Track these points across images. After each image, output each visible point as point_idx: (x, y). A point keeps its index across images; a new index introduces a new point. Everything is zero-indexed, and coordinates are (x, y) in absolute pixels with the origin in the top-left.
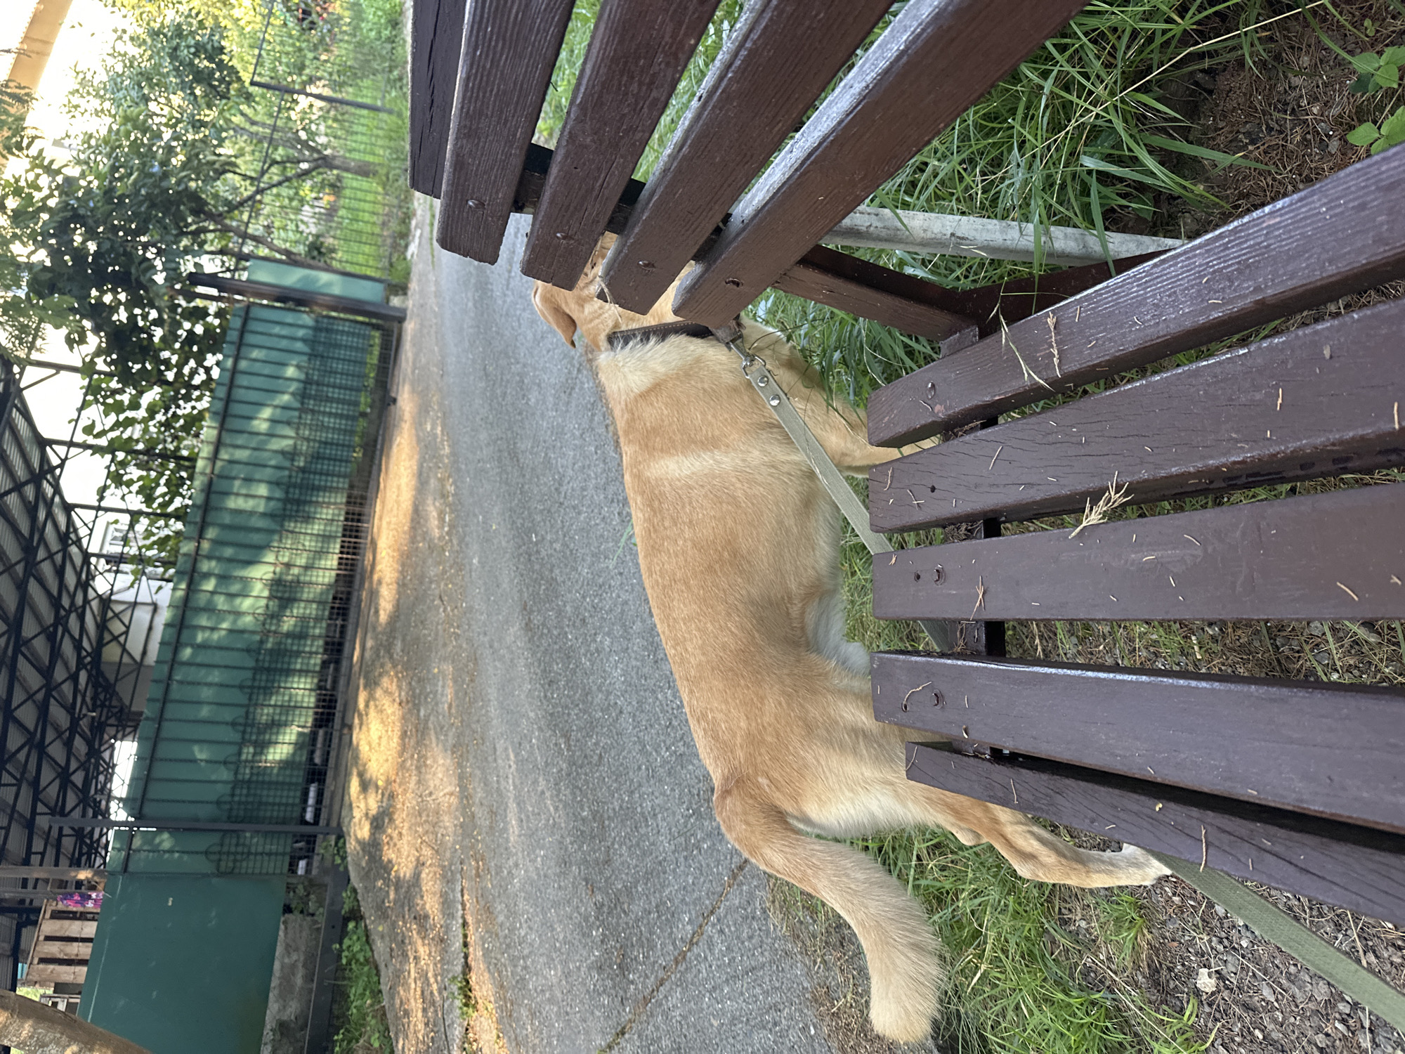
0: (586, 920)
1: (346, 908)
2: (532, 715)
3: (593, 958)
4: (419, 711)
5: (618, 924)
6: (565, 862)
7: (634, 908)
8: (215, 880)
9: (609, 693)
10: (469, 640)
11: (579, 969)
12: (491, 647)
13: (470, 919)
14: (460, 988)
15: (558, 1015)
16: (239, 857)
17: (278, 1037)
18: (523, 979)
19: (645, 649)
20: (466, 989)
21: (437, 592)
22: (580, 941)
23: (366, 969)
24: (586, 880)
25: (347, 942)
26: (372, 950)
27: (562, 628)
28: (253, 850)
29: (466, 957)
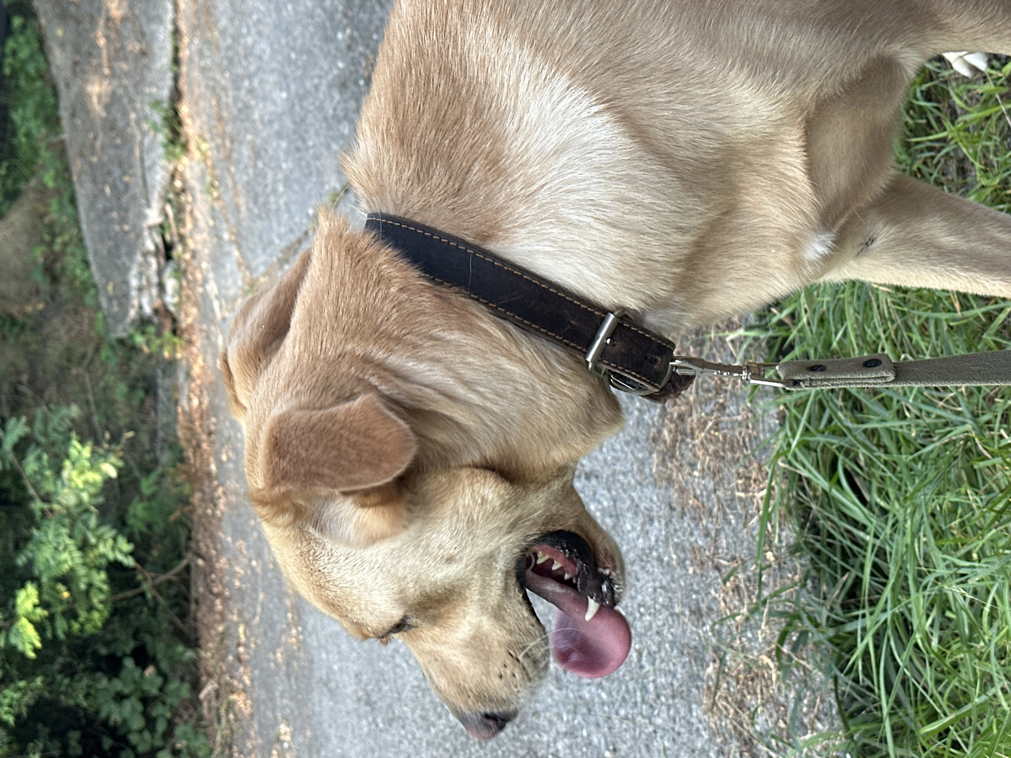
0: (331, 18)
3: (335, 72)
5: (371, 21)
11: (317, 87)
13: (183, 26)
14: (166, 119)
15: (287, 152)
18: (247, 106)
20: (174, 122)
22: (321, 49)
23: (39, 85)
25: (11, 45)
26: (47, 61)
29: (176, 78)
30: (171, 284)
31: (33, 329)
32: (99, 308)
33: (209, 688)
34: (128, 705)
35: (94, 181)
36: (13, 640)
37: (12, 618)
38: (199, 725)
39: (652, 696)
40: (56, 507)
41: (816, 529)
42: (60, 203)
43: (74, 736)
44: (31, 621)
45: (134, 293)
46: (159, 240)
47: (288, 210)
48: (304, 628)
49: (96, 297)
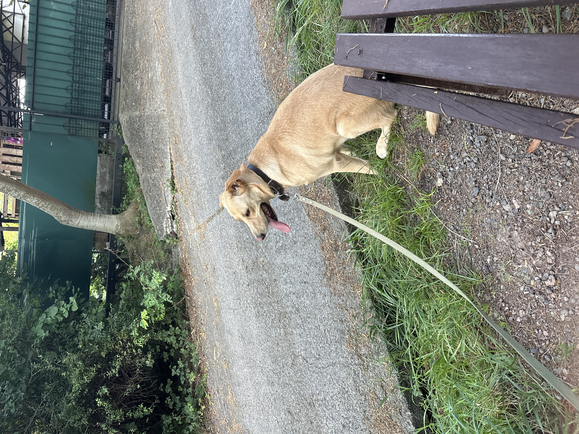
0: (218, 161)
1: (123, 152)
2: (196, 78)
3: (220, 174)
4: (148, 74)
5: (230, 163)
6: (210, 139)
7: (236, 157)
8: (69, 137)
9: (229, 70)
10: (169, 43)
11: (215, 178)
12: (178, 46)
13: (173, 160)
14: (170, 184)
15: (207, 194)
16: (78, 129)
17: (101, 197)
19: (245, 49)
20: (173, 184)
21: (153, 19)
22: (216, 168)
23: (133, 175)
24: (218, 146)
25: (125, 165)
26: (135, 169)
27: (209, 38)
28: (83, 127)
29: (172, 173)
30: (175, 226)
31: (136, 239)
32: (155, 232)
33: (194, 331)
34: (172, 338)
35: (151, 199)
36: (141, 325)
37: (140, 319)
38: (191, 341)
39: (330, 342)
40: (149, 288)
41: (376, 302)
42: (142, 206)
43: (158, 347)
44: (146, 320)
45: (165, 229)
46: (171, 215)
47: (209, 208)
48: (221, 317)
49: (154, 229)
